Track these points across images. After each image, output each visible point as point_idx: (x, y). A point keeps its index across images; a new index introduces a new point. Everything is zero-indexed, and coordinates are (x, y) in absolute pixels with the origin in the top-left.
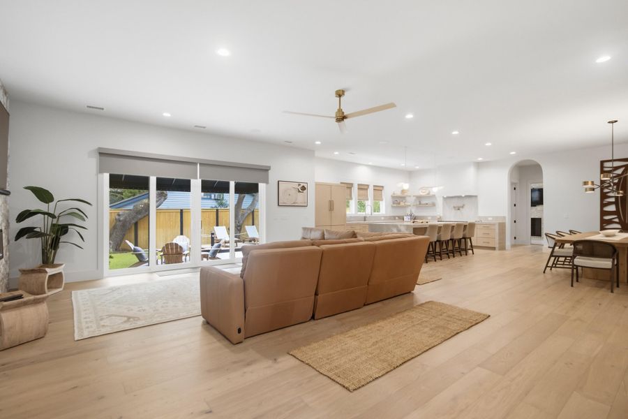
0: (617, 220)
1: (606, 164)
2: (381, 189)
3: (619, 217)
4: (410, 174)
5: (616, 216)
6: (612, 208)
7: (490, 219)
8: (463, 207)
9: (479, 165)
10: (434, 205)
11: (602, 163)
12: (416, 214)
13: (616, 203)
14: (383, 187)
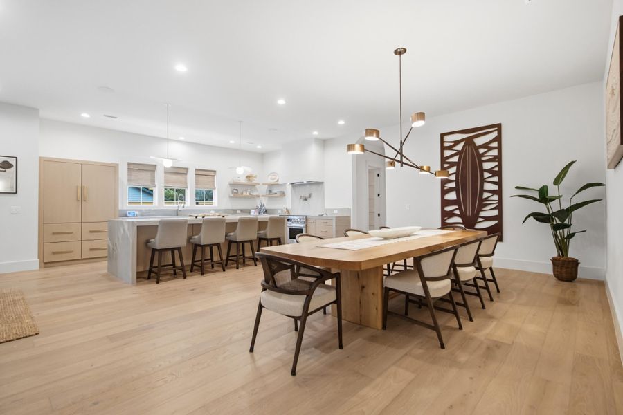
0: (457, 212)
1: (447, 138)
2: (212, 174)
3: (460, 208)
4: (262, 156)
5: (457, 207)
6: (452, 196)
7: (336, 212)
8: (310, 196)
9: (324, 143)
10: (283, 194)
11: (442, 136)
12: (267, 206)
13: (456, 189)
14: (215, 171)
